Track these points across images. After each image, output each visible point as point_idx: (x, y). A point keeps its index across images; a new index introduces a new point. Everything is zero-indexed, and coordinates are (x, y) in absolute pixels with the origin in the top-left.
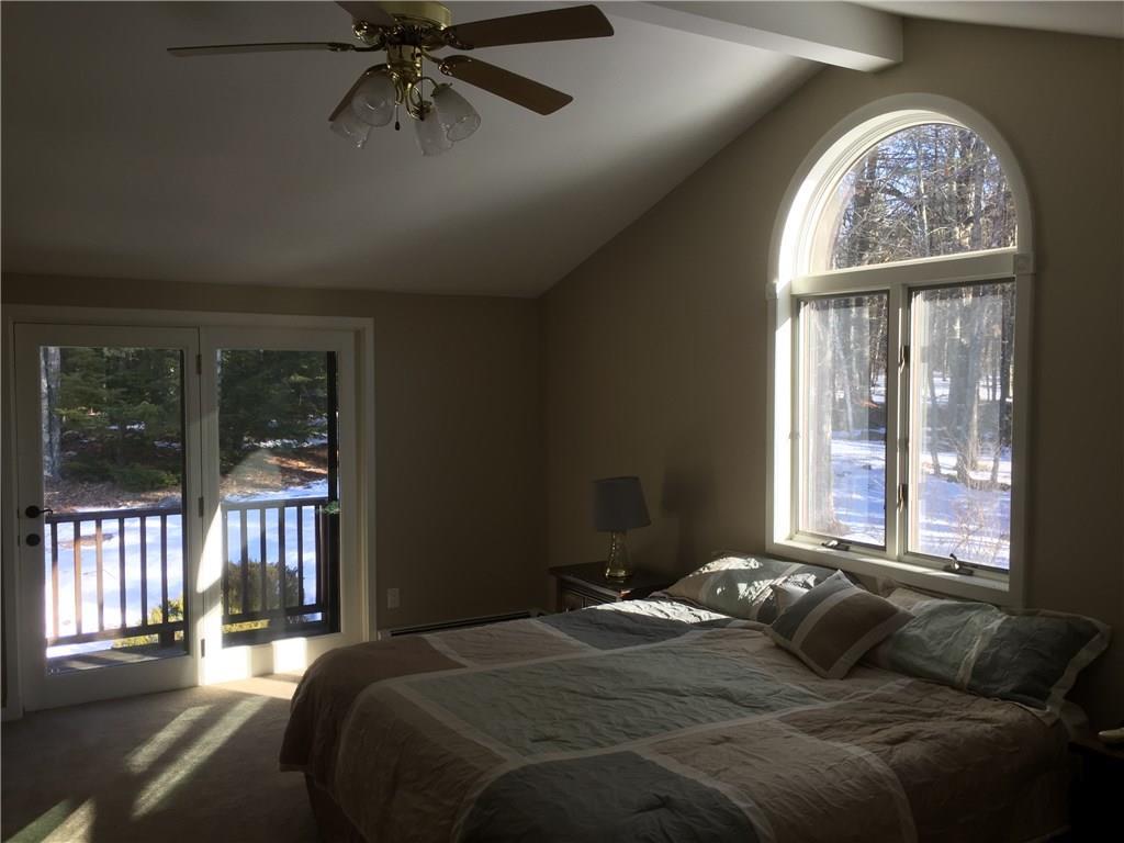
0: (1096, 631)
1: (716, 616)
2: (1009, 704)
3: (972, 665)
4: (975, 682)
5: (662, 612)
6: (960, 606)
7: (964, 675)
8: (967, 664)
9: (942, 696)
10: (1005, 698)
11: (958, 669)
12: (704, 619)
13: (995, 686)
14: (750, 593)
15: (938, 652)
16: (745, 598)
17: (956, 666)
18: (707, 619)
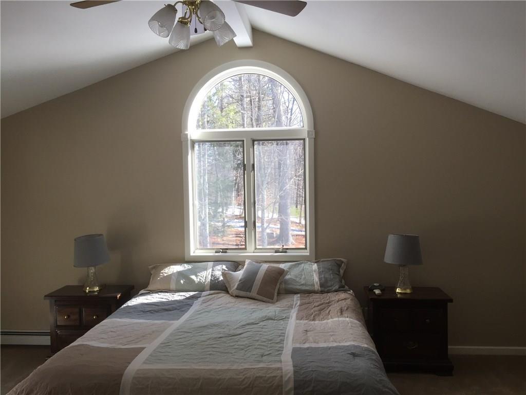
0: (342, 262)
1: (192, 293)
2: (340, 293)
3: (319, 283)
4: (323, 289)
5: (163, 298)
6: (296, 264)
7: (317, 287)
8: (317, 283)
9: (314, 297)
10: (336, 291)
11: (314, 286)
12: (187, 296)
13: (331, 288)
14: (200, 279)
15: (303, 282)
16: (199, 282)
17: (313, 285)
18: (189, 296)
